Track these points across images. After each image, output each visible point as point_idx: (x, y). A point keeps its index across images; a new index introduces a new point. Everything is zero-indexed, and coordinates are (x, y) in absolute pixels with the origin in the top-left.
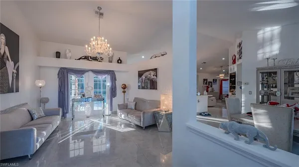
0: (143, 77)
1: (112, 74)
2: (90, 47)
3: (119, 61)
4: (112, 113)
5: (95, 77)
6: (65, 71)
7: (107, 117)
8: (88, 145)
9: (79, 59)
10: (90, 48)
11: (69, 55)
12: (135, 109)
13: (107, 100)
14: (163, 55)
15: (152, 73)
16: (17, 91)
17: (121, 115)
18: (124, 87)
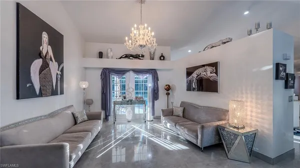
0: (194, 75)
1: (154, 72)
2: (131, 39)
3: (162, 58)
4: (154, 118)
5: (135, 78)
6: (107, 71)
7: (149, 122)
8: (130, 154)
9: (120, 58)
10: (130, 41)
11: (110, 54)
12: (184, 116)
13: (149, 104)
14: (225, 43)
15: (209, 69)
16: (62, 93)
17: (166, 124)
18: (168, 88)
